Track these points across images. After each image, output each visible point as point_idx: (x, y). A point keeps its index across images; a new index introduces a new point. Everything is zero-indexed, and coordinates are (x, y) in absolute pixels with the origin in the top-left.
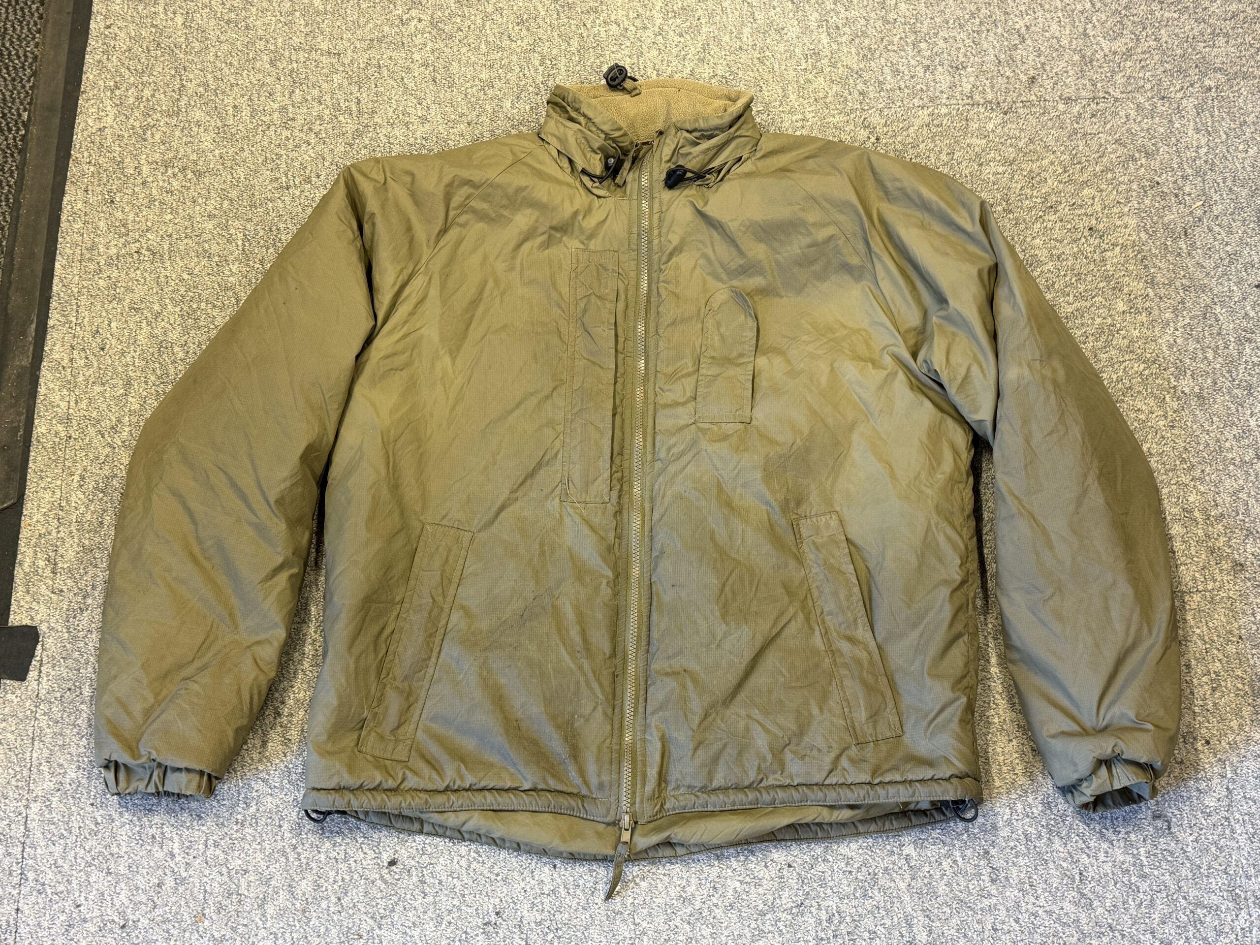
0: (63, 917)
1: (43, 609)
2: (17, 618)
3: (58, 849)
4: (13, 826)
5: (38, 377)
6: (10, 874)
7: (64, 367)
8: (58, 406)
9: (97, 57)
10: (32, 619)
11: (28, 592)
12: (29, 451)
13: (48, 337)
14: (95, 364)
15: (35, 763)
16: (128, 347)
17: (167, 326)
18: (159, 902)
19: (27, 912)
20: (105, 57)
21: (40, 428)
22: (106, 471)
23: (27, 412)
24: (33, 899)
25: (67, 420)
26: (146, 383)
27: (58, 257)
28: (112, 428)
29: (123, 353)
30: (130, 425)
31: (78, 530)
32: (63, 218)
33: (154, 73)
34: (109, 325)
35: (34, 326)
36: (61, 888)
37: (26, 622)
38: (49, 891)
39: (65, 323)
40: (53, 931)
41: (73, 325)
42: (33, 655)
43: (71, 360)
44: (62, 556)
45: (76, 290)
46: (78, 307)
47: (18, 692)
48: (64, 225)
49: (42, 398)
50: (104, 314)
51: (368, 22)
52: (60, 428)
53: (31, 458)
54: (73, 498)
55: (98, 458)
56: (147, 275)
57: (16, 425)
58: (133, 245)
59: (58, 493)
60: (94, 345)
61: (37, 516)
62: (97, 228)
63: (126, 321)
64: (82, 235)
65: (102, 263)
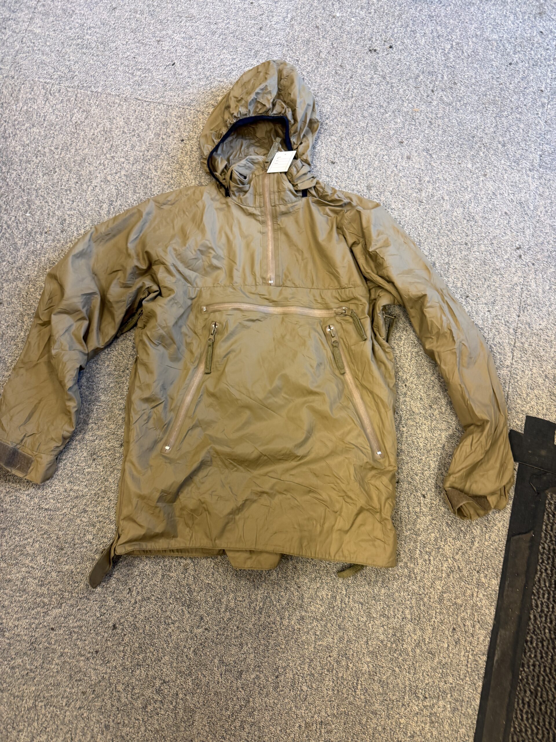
0: (497, 308)
2: (513, 466)
3: (497, 340)
4: (519, 356)
5: (495, 619)
6: (522, 334)
7: (479, 622)
8: (484, 595)
12: (503, 569)
13: (487, 647)
14: (459, 619)
16: (438, 626)
17: (413, 635)
19: (514, 314)
21: (495, 583)
22: (458, 543)
23: (503, 596)
24: (511, 320)
26: (430, 598)
27: (477, 708)
28: (453, 571)
29: (442, 622)
30: (442, 570)
34: (448, 645)
35: (496, 658)
36: (497, 321)
38: (503, 321)
39: (476, 655)
40: (502, 303)
41: (471, 652)
43: (474, 626)
45: (467, 679)
46: (467, 665)
47: (515, 424)
48: (472, 734)
49: (493, 604)
50: (451, 655)
52: (483, 580)
53: (502, 564)
54: (479, 531)
55: (463, 553)
56: (421, 678)
57: (510, 589)
58: (428, 704)
59: (487, 537)
60: (459, 634)
61: (500, 525)
62: (450, 725)
63: (438, 646)
64: (460, 722)
65: (449, 696)
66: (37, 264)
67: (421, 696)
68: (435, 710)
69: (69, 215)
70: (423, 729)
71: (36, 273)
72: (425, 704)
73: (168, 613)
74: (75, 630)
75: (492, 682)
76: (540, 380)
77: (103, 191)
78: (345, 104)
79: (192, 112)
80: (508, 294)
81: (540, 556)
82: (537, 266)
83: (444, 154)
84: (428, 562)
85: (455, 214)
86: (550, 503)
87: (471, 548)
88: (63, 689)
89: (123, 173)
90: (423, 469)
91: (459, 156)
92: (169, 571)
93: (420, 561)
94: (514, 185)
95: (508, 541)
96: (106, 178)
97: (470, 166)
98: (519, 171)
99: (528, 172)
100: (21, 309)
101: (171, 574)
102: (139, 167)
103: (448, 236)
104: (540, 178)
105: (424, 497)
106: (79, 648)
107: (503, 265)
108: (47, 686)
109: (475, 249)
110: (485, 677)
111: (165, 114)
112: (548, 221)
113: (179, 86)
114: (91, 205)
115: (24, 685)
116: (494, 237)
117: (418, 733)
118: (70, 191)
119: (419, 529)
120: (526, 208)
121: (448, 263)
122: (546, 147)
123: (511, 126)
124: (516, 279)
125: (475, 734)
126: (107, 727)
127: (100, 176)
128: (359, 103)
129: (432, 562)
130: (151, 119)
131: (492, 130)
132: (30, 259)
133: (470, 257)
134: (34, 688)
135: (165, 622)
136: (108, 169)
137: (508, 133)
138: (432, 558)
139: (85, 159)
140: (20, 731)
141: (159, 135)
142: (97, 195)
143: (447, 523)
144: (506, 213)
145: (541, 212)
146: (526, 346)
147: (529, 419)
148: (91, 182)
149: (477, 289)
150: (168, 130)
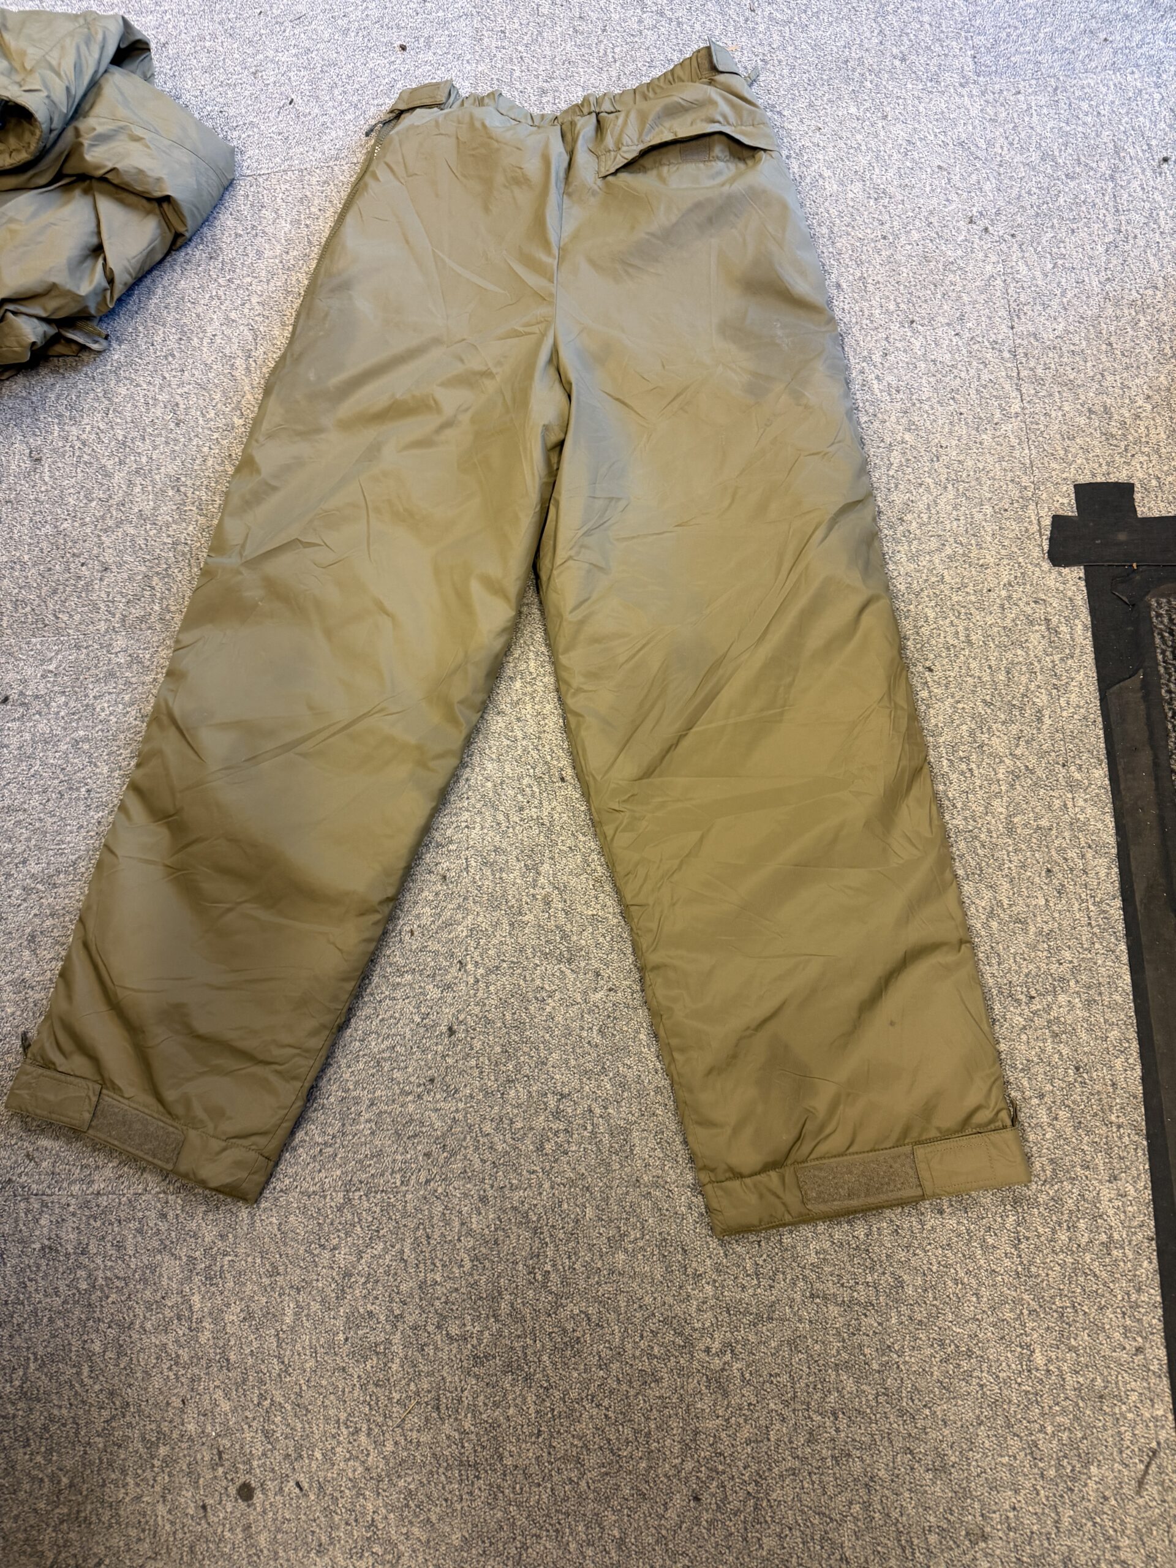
0: (969, 325)
1: (1051, 583)
2: (1075, 574)
3: (985, 376)
4: (1033, 392)
5: (1117, 834)
6: (1026, 355)
7: (1090, 847)
8: (1086, 800)
9: (1144, 1297)
10: (1060, 574)
11: (1071, 600)
12: (1106, 748)
13: (1117, 884)
14: (1053, 852)
15: (1025, 445)
16: (1019, 874)
17: (977, 901)
18: (884, 343)
19: (1003, 326)
20: (1134, 1297)
21: (1100, 774)
22: (1014, 729)
23: (1119, 792)
24: (1000, 337)
25: (1072, 786)
26: (989, 831)
27: (1129, 989)
28: (1018, 777)
29: (1024, 866)
30: (998, 781)
31: (1032, 664)
32: (1135, 1045)
33: (1057, 1268)
34: (1047, 900)
36: (976, 347)
37: (1065, 571)
38: (986, 343)
39: (1101, 902)
40: (976, 314)
41: (1091, 901)
42: (1051, 539)
43: (1083, 856)
44: (1044, 637)
45: (1097, 946)
46: (1090, 924)
47: (1057, 505)
48: (1132, 1034)
49: (1107, 810)
50: (1056, 915)
51: (778, 1349)
52: (1077, 776)
53: (1102, 740)
54: (1045, 697)
55: (1027, 742)
56: (1014, 967)
57: (1130, 776)
58: (1039, 1007)
59: (1063, 703)
60: (1060, 875)
61: (1080, 677)
62: (1089, 1031)
63: (1028, 906)
64: (1106, 1021)
65: (1072, 983)
66: (150, 488)
67: (1023, 998)
68: (1054, 1014)
69: (181, 396)
70: (1043, 1051)
71: (151, 503)
72: (1034, 1008)
73: (538, 982)
74: (385, 1055)
75: (1144, 939)
76: (1082, 421)
77: (230, 339)
78: (605, 75)
79: (346, 167)
80: (983, 296)
81: (1166, 707)
82: (1020, 237)
83: (802, 104)
84: (968, 775)
85: (850, 195)
86: (1159, 615)
87: (1039, 729)
88: (390, 1159)
89: (255, 299)
90: (915, 626)
91: (829, 101)
92: (520, 913)
93: (954, 777)
94: (941, 117)
95: (1103, 699)
96: (227, 318)
97: (853, 110)
98: (943, 93)
99: (960, 90)
100: (143, 569)
101: (525, 919)
102: (279, 284)
103: (848, 234)
104: (983, 93)
105: (930, 670)
106: (399, 1083)
107: (959, 253)
108: (360, 1162)
109: (903, 241)
110: (1127, 935)
111: (299, 185)
112: (1018, 158)
113: (309, 134)
114: (215, 367)
115: (320, 1171)
116: (931, 213)
117: (1035, 1059)
118: (173, 356)
119: (936, 725)
120: (973, 149)
121: (862, 278)
122: (980, 40)
123: (906, 24)
124: (989, 268)
125: (1138, 1033)
126: (484, 1200)
127: (217, 317)
128: (632, 67)
129: (976, 773)
130: (279, 200)
131: (875, 41)
132: (135, 485)
133: (898, 257)
134: (338, 1172)
135: (536, 998)
136: (228, 302)
137: (905, 39)
138: (973, 766)
139: (183, 298)
140: (335, 1248)
141: (299, 221)
142: (220, 349)
143: (984, 701)
144: (940, 167)
145: (1002, 147)
146: (1040, 371)
147: (1080, 489)
148: (205, 331)
149: (925, 306)
150: (313, 209)
